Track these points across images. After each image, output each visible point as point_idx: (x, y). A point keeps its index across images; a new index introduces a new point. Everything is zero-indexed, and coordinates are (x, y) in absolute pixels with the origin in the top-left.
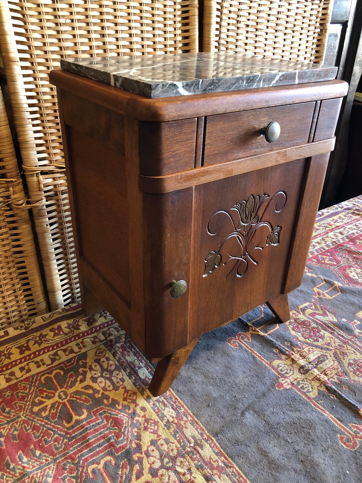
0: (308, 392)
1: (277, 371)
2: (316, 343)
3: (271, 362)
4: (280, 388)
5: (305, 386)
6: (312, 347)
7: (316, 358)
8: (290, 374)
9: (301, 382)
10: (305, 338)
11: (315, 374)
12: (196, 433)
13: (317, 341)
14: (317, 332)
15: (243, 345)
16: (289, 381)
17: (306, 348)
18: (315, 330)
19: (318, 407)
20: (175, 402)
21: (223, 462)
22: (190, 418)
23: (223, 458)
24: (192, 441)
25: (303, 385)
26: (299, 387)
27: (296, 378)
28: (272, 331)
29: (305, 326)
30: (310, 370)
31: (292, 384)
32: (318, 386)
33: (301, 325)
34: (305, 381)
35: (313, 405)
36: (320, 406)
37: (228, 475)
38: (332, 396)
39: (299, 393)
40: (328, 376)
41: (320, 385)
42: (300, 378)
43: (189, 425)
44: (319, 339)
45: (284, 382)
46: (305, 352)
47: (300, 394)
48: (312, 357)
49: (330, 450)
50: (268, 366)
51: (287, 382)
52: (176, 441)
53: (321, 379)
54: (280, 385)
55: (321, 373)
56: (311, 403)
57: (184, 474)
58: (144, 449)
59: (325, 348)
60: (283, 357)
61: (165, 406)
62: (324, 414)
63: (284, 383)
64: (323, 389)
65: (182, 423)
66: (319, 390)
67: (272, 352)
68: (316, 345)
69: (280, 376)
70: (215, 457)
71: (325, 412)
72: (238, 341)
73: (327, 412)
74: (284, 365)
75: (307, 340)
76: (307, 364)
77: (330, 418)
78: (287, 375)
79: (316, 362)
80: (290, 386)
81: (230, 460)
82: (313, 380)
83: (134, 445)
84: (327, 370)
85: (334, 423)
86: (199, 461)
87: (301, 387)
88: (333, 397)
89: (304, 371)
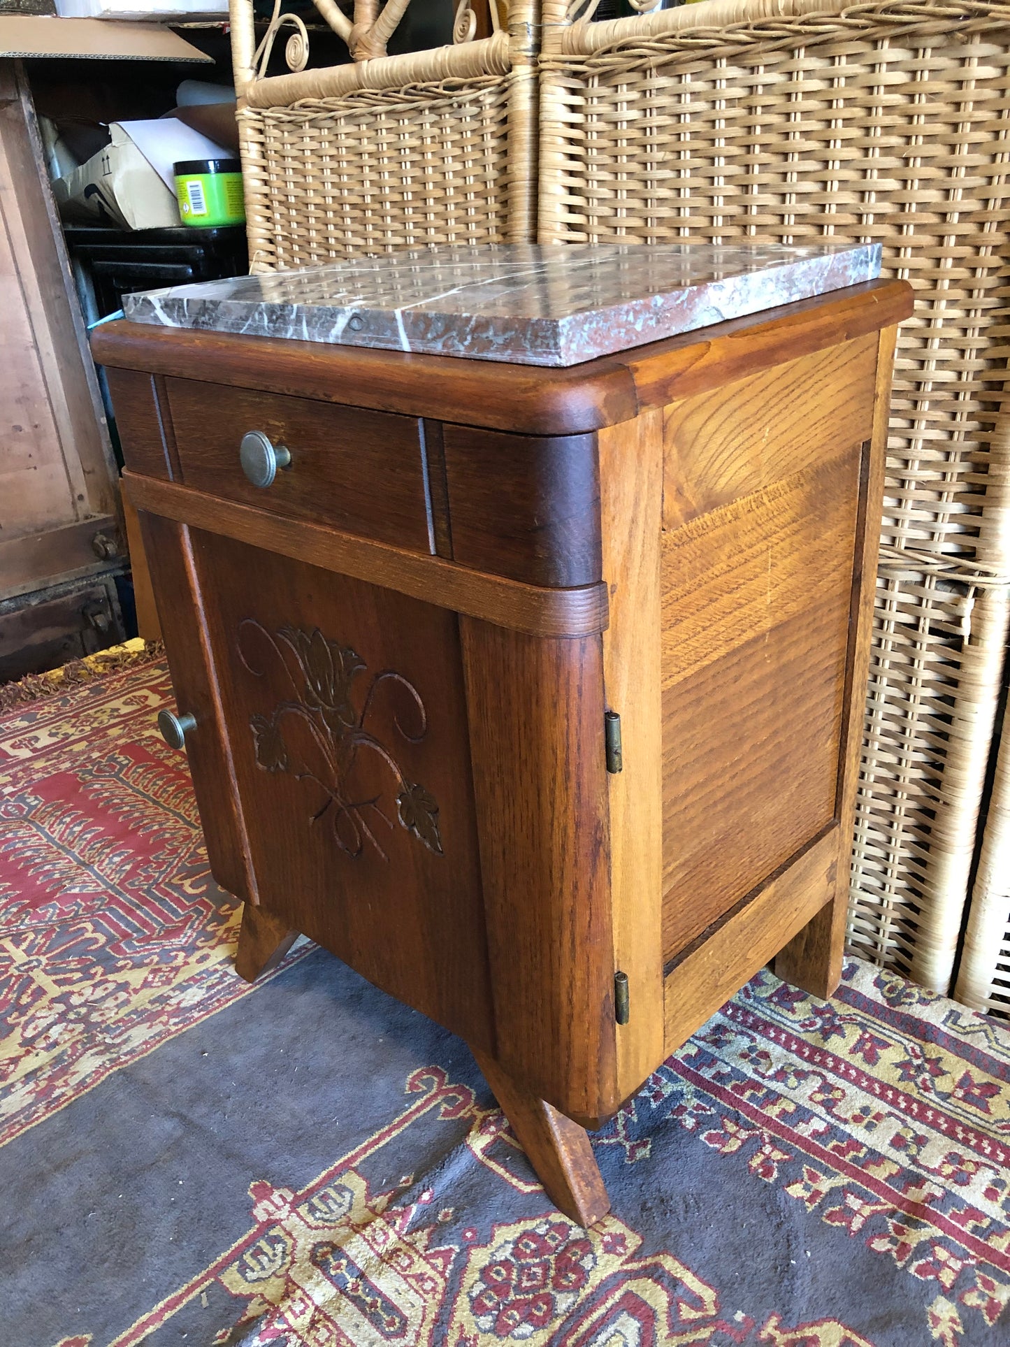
0: (243, 1269)
1: (319, 1185)
2: (463, 1302)
3: (355, 1169)
4: (254, 1190)
5: (264, 1259)
6: (440, 1289)
7: (386, 1300)
8: (310, 1219)
9: (279, 1247)
10: (484, 1271)
11: (307, 1286)
12: (135, 1043)
13: (478, 1307)
14: (532, 1314)
15: (419, 1103)
16: (282, 1214)
17: (434, 1267)
18: (539, 1309)
19: (189, 1291)
20: (218, 1000)
21: (63, 1094)
22: (173, 1029)
23: (71, 1093)
24: (118, 1041)
25: (270, 1253)
26: (262, 1243)
27: (295, 1234)
28: (501, 1171)
29: (552, 1273)
30: (325, 1272)
31: (271, 1224)
32: (262, 1295)
33: (557, 1259)
34: (283, 1258)
35: (196, 1278)
36: (191, 1297)
37: (31, 1105)
38: (225, 1334)
39: (240, 1241)
40: (308, 1332)
41: (266, 1301)
42: (294, 1246)
43: (158, 1028)
44: (490, 1318)
45: (279, 1202)
46: (412, 1262)
47: (234, 1245)
48: (388, 1283)
49: (50, 1310)
50: (337, 1164)
51: (278, 1208)
52: (119, 1017)
53: (289, 1302)
54: (263, 1193)
55: (317, 1308)
56: (204, 1273)
57: (47, 1038)
58: (111, 977)
59: (445, 1335)
60: (380, 1201)
61: (210, 988)
62: (161, 1305)
63: (272, 1202)
64: (253, 1309)
65: (164, 1018)
66: (251, 1297)
67: (400, 1172)
68: (454, 1302)
69: (299, 1193)
70: (74, 1081)
71: (168, 1307)
72: (434, 1091)
73: (167, 1315)
74: (346, 1204)
75: (477, 1276)
76: (351, 1264)
77: (144, 1318)
78: (303, 1209)
79: (369, 1299)
80: (261, 1216)
81: (65, 1104)
82: (289, 1280)
83: (121, 963)
84: (331, 1327)
85: (131, 1330)
86: (70, 1056)
87: (260, 1250)
88: (222, 1337)
89: (324, 1254)
